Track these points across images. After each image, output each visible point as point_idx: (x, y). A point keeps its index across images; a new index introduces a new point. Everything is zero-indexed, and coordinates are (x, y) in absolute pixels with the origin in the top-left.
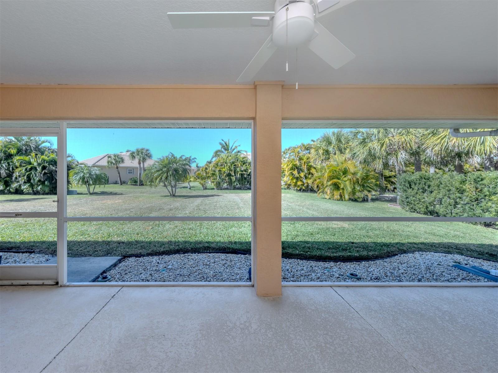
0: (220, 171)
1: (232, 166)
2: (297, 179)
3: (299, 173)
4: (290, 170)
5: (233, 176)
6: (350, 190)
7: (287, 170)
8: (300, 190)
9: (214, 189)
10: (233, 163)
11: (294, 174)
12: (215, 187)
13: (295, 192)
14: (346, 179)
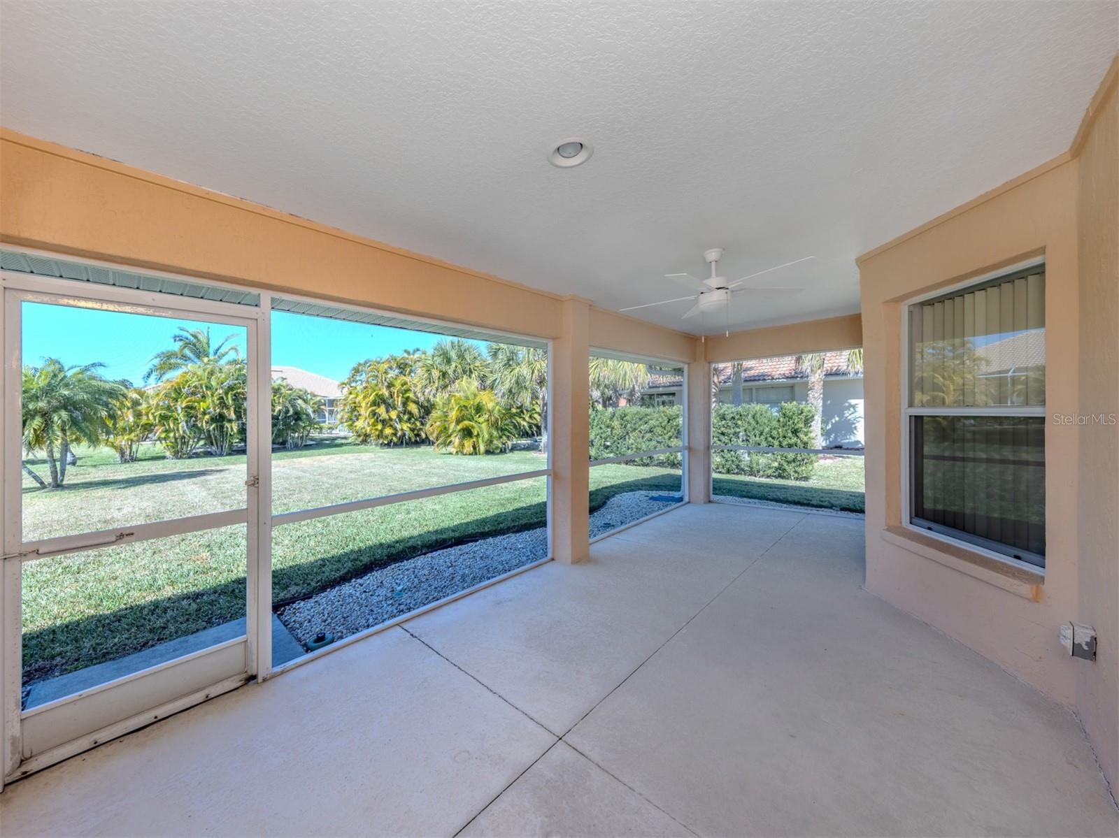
0: (189, 408)
1: (229, 396)
2: (384, 422)
3: (387, 411)
4: (371, 406)
5: (230, 421)
6: (486, 436)
7: (363, 405)
8: (388, 445)
9: (164, 458)
10: (231, 388)
11: (380, 413)
12: (168, 454)
13: (378, 448)
14: (481, 420)
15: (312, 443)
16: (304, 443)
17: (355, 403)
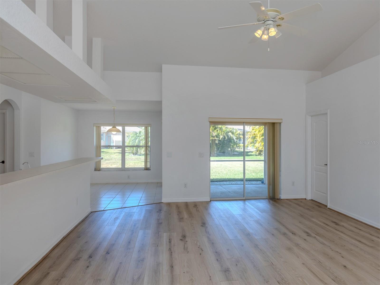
15: (237, 153)
16: (233, 153)
17: (255, 134)
